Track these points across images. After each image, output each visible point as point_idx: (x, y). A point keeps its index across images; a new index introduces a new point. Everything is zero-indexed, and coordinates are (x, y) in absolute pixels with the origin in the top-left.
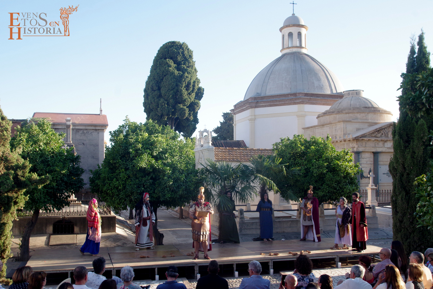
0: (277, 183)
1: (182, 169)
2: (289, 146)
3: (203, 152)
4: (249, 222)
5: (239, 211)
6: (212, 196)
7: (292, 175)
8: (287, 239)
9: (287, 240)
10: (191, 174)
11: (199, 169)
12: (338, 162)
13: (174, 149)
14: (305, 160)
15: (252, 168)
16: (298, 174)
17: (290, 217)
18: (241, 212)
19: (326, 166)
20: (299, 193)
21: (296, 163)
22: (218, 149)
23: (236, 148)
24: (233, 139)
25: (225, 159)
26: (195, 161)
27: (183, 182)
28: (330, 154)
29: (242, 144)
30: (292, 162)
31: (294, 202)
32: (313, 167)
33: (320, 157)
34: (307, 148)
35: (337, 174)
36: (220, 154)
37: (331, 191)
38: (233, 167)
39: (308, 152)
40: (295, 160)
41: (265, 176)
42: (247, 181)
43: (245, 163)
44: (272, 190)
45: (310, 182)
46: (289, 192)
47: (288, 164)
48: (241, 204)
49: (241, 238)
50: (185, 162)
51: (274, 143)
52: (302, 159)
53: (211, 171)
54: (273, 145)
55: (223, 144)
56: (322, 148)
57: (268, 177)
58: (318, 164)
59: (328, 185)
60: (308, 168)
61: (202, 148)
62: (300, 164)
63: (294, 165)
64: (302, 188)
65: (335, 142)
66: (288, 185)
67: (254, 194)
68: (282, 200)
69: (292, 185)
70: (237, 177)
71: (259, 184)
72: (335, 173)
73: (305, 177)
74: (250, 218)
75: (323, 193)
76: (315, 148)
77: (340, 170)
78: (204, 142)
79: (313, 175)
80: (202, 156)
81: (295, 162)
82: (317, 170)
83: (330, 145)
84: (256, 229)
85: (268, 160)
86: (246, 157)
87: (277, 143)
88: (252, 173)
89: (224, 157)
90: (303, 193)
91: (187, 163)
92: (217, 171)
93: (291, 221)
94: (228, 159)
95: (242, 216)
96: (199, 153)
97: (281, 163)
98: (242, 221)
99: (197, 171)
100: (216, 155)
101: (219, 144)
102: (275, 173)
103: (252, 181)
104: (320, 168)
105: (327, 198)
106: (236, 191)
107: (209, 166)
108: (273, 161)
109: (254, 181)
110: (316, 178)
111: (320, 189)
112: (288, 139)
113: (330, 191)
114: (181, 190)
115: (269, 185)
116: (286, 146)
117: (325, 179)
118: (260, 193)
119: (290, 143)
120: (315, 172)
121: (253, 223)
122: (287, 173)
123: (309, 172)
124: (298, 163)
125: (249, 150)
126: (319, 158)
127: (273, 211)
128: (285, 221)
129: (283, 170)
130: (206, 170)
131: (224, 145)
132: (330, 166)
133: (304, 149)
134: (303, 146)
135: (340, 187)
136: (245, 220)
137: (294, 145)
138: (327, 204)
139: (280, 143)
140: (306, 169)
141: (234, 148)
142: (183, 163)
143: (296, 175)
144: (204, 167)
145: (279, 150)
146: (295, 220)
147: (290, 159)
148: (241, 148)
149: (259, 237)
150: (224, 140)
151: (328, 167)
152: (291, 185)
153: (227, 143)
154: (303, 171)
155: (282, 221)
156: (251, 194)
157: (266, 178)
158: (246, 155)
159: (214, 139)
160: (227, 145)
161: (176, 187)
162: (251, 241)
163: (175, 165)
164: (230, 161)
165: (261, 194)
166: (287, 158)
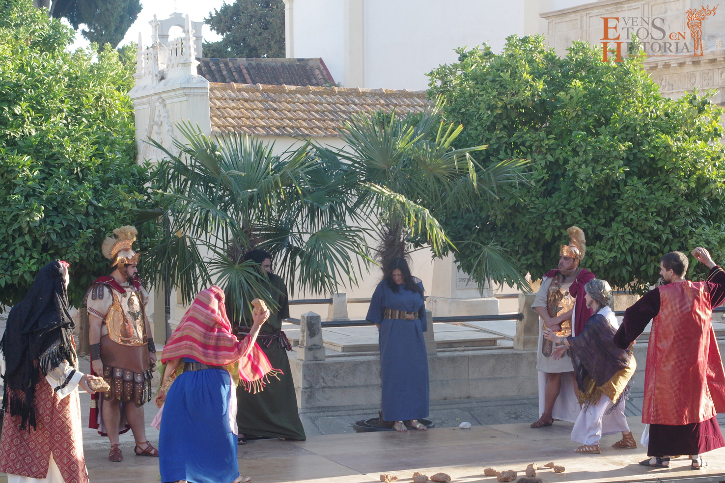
0: (444, 219)
1: (80, 165)
2: (490, 77)
3: (168, 102)
4: (342, 363)
5: (304, 323)
6: (201, 266)
7: (500, 187)
8: (480, 424)
9: (479, 427)
10: (118, 181)
11: (148, 164)
12: (669, 138)
13: (50, 86)
14: (548, 133)
15: (350, 163)
16: (521, 184)
17: (493, 342)
18: (313, 325)
19: (625, 155)
20: (524, 254)
21: (515, 143)
22: (225, 89)
23: (293, 88)
24: (284, 55)
25: (249, 127)
26: (132, 133)
27: (87, 214)
28: (641, 111)
29: (317, 72)
30: (499, 138)
31: (507, 289)
32: (577, 159)
33: (603, 120)
34: (557, 85)
35: (664, 184)
36: (233, 108)
37: (642, 247)
38: (278, 158)
39: (558, 100)
40: (510, 129)
41: (401, 193)
42: (332, 210)
43: (323, 144)
44: (425, 245)
45: (564, 214)
46: (485, 249)
47: (483, 147)
48: (308, 296)
49: (313, 420)
50: (94, 138)
51: (435, 67)
52: (537, 130)
53: (196, 171)
54: (432, 73)
55: (245, 71)
56: (611, 86)
57: (410, 195)
58: (594, 147)
59: (629, 224)
60: (557, 160)
61: (161, 86)
62: (530, 147)
63: (506, 151)
64: (536, 235)
65: (661, 66)
66: (484, 225)
67: (360, 257)
68: (461, 280)
69: (499, 224)
70: (292, 196)
71: (376, 221)
72: (656, 181)
73: (548, 193)
74: (345, 349)
75: (613, 254)
76: (585, 88)
77: (676, 169)
78: (170, 60)
79: (576, 189)
80: (163, 114)
81: (513, 139)
82: (590, 169)
83: (641, 76)
84: (367, 386)
85: (411, 130)
86: (332, 120)
87: (445, 67)
88: (350, 179)
89: (248, 118)
90: (539, 255)
91: (102, 142)
92: (219, 173)
93: (494, 355)
94: (263, 127)
95: (315, 340)
96: (149, 103)
97: (458, 143)
98: (316, 359)
99: (141, 172)
100: (217, 112)
101: (230, 71)
102: (438, 180)
103: (352, 211)
104: (604, 160)
105: (624, 271)
106: (290, 248)
107: (189, 151)
108: (431, 136)
109: (358, 211)
110: (588, 199)
111: (599, 237)
112: (488, 54)
113: (637, 247)
114: (78, 243)
115: (416, 223)
116: (479, 79)
117: (619, 201)
118: (380, 253)
119: (492, 67)
120: (582, 177)
121: (356, 365)
122: (480, 180)
123: (563, 175)
124: (523, 144)
125: (341, 93)
126: (600, 125)
127: (428, 320)
128: (474, 357)
129: (464, 172)
130: (176, 168)
131: (247, 76)
132: (639, 155)
133: (544, 90)
134: (540, 78)
135: (673, 232)
136: (328, 353)
137: (506, 76)
138: (625, 293)
139: (455, 66)
140: (549, 167)
141: (287, 87)
142: (86, 138)
143: (512, 186)
144: (169, 159)
145: (451, 96)
146: (510, 351)
147: (492, 128)
148: (311, 88)
149: (377, 416)
150: (248, 56)
151: (631, 158)
152: (494, 227)
153: (259, 67)
154: (540, 173)
155: (462, 357)
156: (347, 258)
157: (402, 198)
158: (330, 112)
159: (211, 52)
160: (259, 75)
161: (57, 233)
162: (349, 432)
163: (51, 147)
164: (268, 135)
165: (384, 258)
166: (481, 125)
